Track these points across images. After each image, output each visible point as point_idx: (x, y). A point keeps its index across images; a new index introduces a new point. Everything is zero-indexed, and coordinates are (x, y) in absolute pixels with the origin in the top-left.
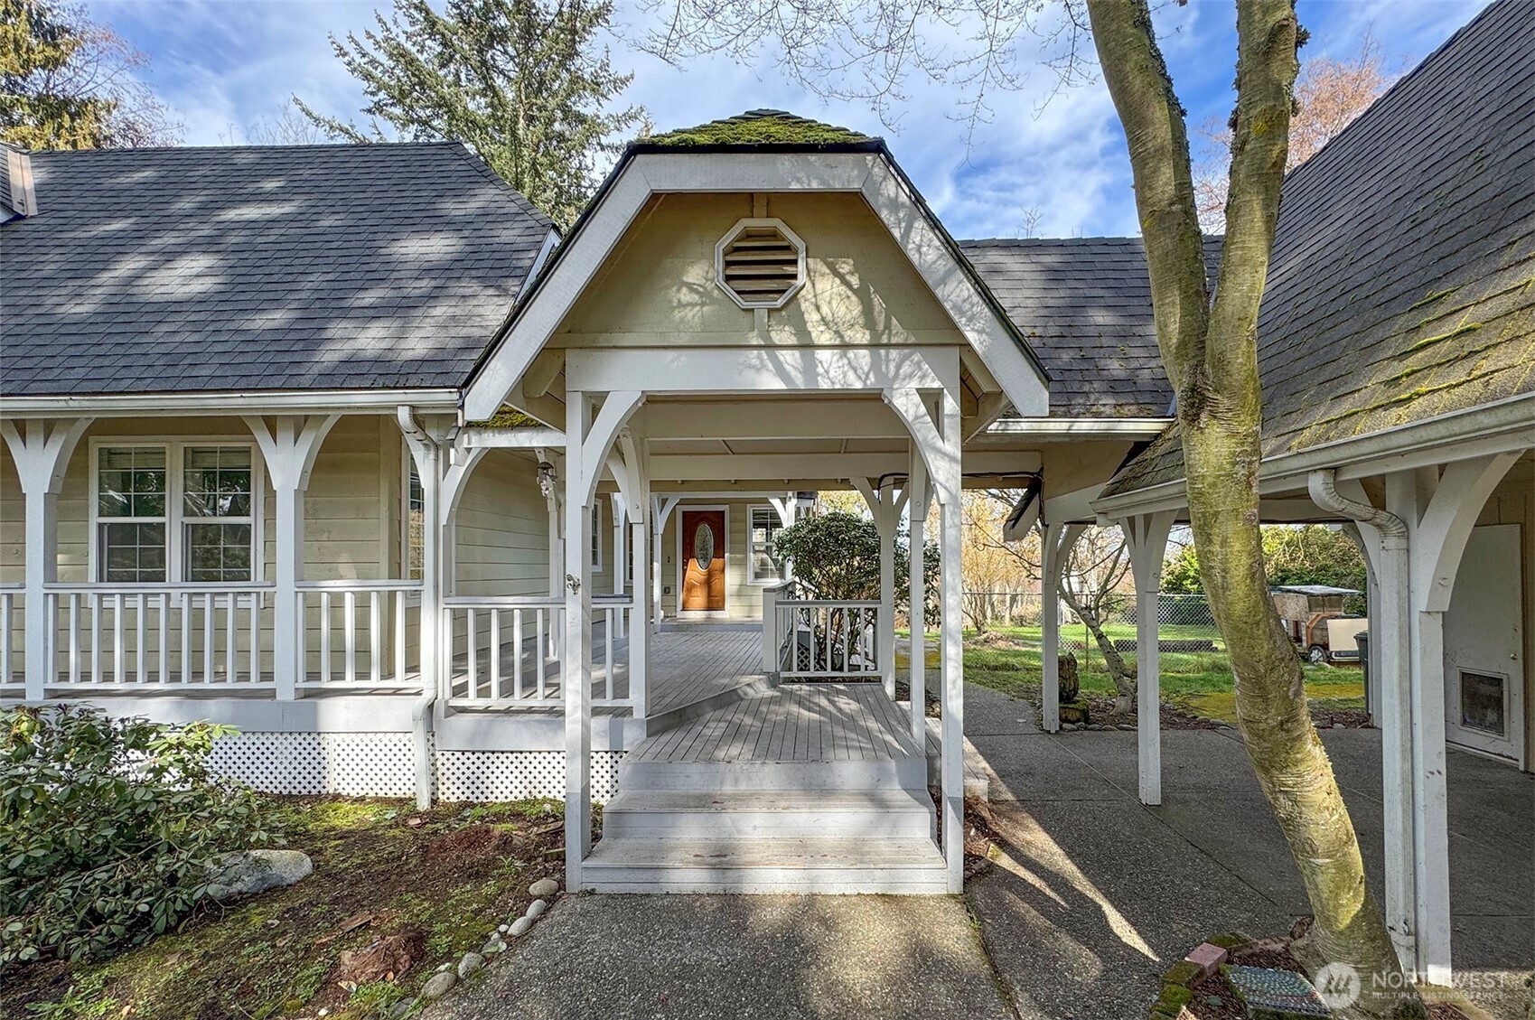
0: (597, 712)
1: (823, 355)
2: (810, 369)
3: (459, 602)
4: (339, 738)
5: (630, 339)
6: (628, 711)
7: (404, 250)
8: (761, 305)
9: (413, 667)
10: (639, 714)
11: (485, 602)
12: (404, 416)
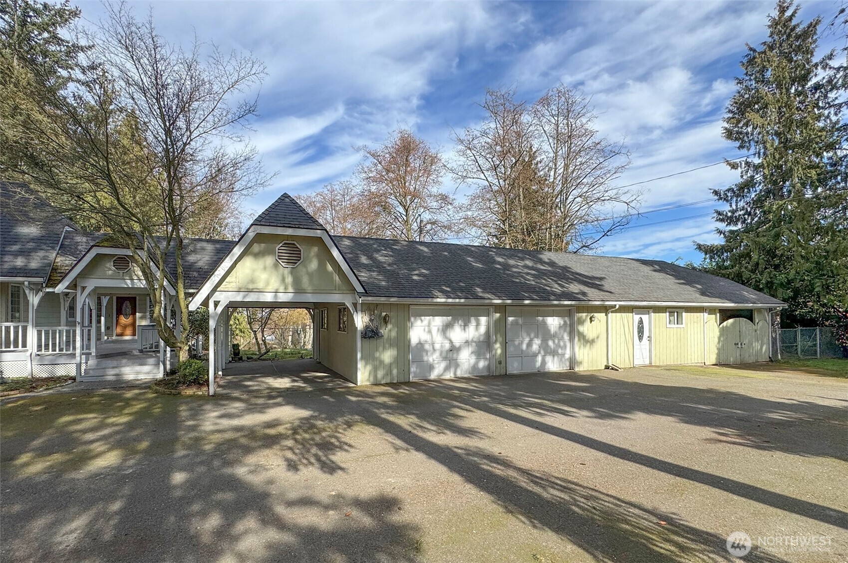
0: (83, 354)
1: (135, 281)
2: (133, 283)
3: (39, 328)
4: (6, 363)
5: (93, 277)
6: (91, 354)
7: (22, 231)
8: (121, 272)
9: (24, 345)
10: (93, 354)
11: (54, 328)
12: (26, 283)
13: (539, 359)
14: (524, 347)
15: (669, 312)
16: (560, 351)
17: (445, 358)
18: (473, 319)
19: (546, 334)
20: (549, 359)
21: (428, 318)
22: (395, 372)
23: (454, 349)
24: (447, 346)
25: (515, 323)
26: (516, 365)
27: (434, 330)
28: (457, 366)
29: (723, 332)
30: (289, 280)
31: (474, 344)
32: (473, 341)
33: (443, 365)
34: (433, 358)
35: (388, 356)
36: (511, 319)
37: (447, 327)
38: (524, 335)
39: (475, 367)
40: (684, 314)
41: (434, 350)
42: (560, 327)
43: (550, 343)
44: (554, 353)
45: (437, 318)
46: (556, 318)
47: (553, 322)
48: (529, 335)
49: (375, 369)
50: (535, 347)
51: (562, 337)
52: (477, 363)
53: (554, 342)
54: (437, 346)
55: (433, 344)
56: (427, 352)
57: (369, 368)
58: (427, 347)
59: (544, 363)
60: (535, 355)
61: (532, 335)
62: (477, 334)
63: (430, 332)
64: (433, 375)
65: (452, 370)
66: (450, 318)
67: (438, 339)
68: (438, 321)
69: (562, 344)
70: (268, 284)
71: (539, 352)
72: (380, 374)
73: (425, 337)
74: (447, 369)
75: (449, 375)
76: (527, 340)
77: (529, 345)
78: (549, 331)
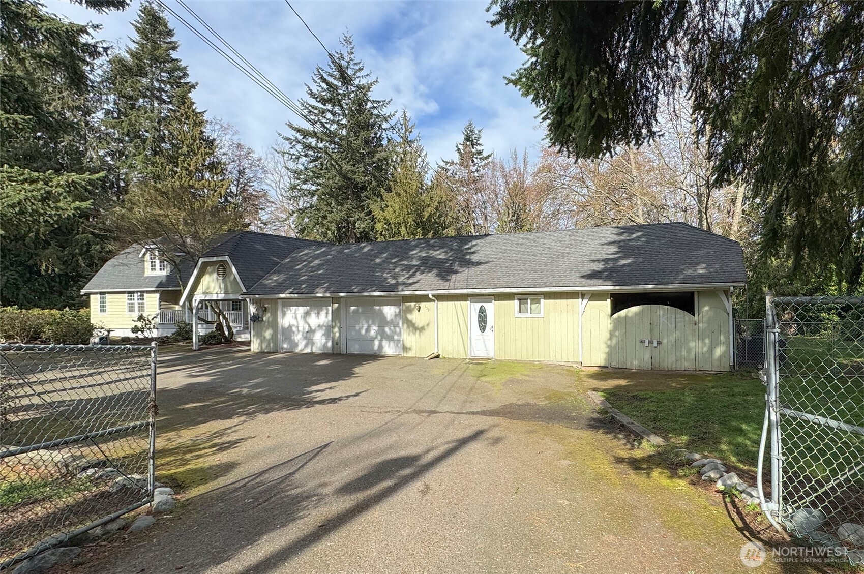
13: (377, 343)
14: (363, 332)
15: (520, 300)
16: (396, 337)
17: (305, 338)
18: (324, 308)
19: (383, 322)
20: (385, 343)
21: (295, 308)
22: (272, 345)
23: (311, 331)
24: (307, 328)
25: (355, 312)
26: (357, 346)
27: (299, 317)
28: (313, 344)
29: (618, 324)
30: (223, 286)
31: (324, 328)
32: (323, 325)
33: (304, 342)
34: (298, 337)
35: (268, 334)
36: (353, 308)
37: (307, 314)
38: (364, 322)
39: (325, 345)
40: (542, 301)
41: (299, 331)
42: (396, 315)
43: (387, 329)
44: (390, 338)
45: (300, 308)
46: (392, 307)
47: (389, 311)
48: (367, 322)
49: (262, 342)
50: (373, 333)
51: (398, 324)
52: (326, 343)
53: (390, 329)
54: (301, 329)
55: (298, 327)
56: (294, 333)
57: (259, 341)
58: (294, 329)
59: (381, 347)
60: (373, 340)
61: (370, 322)
62: (326, 320)
63: (296, 318)
64: (298, 350)
65: (310, 347)
66: (308, 308)
67: (301, 323)
68: (301, 310)
69: (398, 330)
70: (214, 289)
71: (376, 337)
72: (264, 346)
73: (294, 322)
74: (306, 346)
75: (308, 350)
76: (365, 327)
77: (368, 330)
78: (385, 318)
